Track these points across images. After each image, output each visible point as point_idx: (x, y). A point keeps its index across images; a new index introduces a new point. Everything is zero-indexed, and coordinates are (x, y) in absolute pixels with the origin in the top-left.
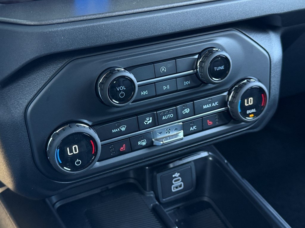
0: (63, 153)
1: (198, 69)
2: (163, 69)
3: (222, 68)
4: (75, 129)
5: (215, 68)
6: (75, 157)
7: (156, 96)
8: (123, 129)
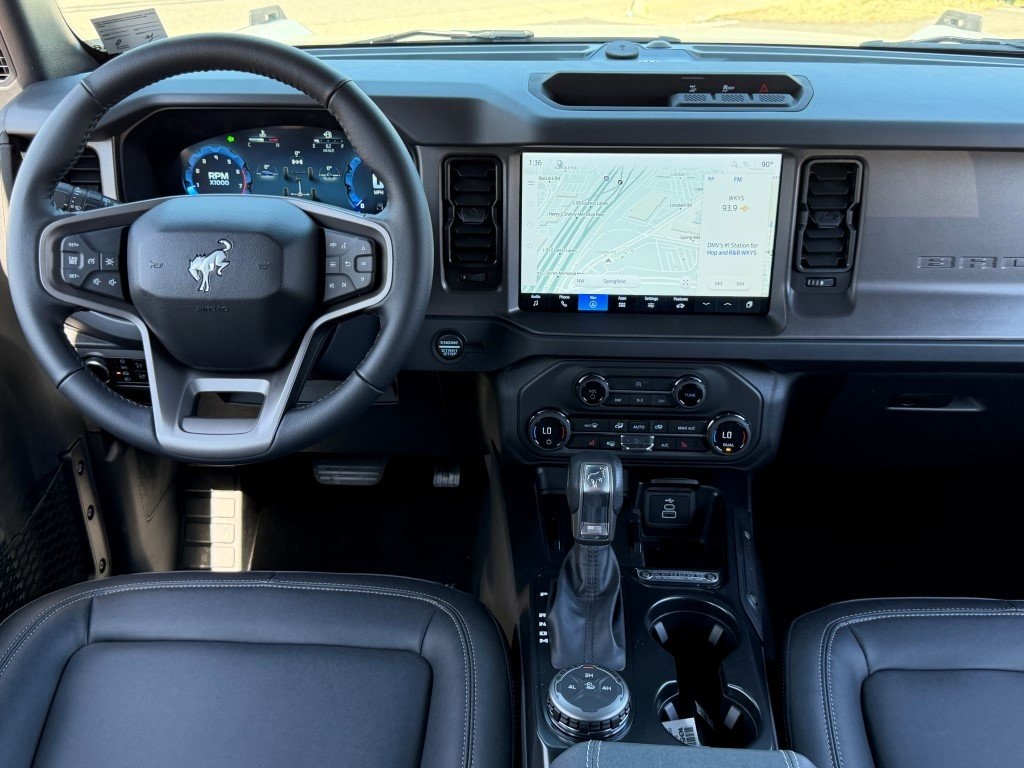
0: (539, 432)
3: (694, 395)
4: (552, 415)
5: (686, 394)
6: (547, 436)
7: (629, 406)
8: (595, 426)
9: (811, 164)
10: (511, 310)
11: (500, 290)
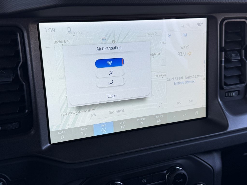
1: (166, 180)
2: (144, 181)
3: (182, 180)
5: (177, 181)
9: (225, 22)
10: (44, 148)
11: (33, 132)
